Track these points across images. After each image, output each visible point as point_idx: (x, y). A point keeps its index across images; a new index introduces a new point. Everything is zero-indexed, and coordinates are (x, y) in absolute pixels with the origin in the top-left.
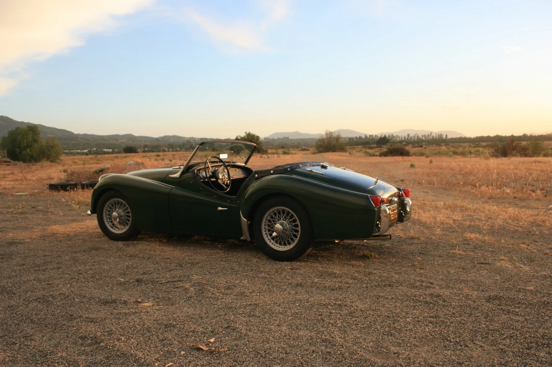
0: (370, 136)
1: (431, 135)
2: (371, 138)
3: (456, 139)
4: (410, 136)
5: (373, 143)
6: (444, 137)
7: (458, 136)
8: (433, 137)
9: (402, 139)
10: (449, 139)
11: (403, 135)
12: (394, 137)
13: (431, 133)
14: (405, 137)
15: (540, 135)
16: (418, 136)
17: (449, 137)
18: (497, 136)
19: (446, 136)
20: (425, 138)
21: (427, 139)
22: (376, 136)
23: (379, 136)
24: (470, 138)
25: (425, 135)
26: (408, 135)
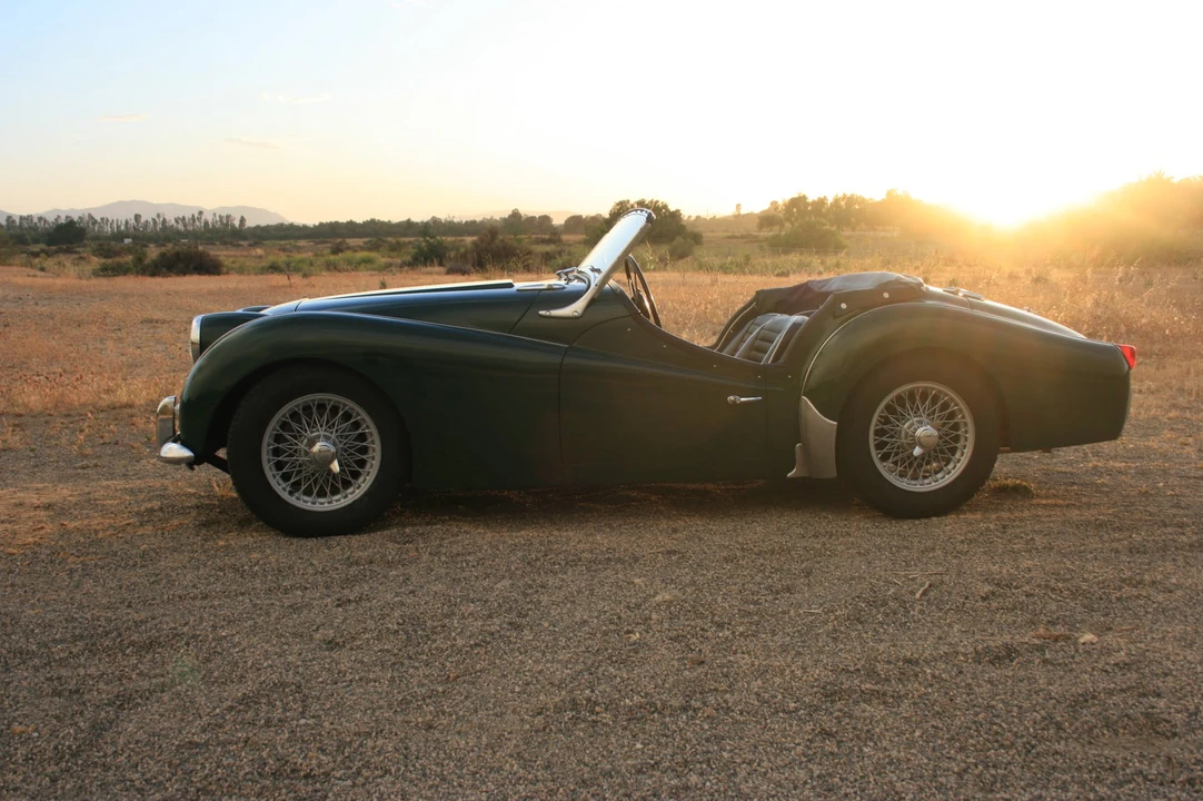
0: (21, 218)
1: (199, 219)
2: (26, 225)
3: (267, 229)
4: (143, 220)
5: (36, 241)
6: (237, 223)
7: (273, 222)
8: (206, 223)
9: (118, 227)
10: (249, 228)
11: (123, 217)
12: (95, 222)
13: (201, 213)
14: (127, 222)
15: (469, 220)
16: (164, 220)
17: (250, 223)
18: (373, 221)
19: (242, 220)
20: (185, 225)
21: (190, 228)
22: (40, 219)
23: (51, 219)
24: (305, 227)
25: (184, 218)
26: (137, 217)
